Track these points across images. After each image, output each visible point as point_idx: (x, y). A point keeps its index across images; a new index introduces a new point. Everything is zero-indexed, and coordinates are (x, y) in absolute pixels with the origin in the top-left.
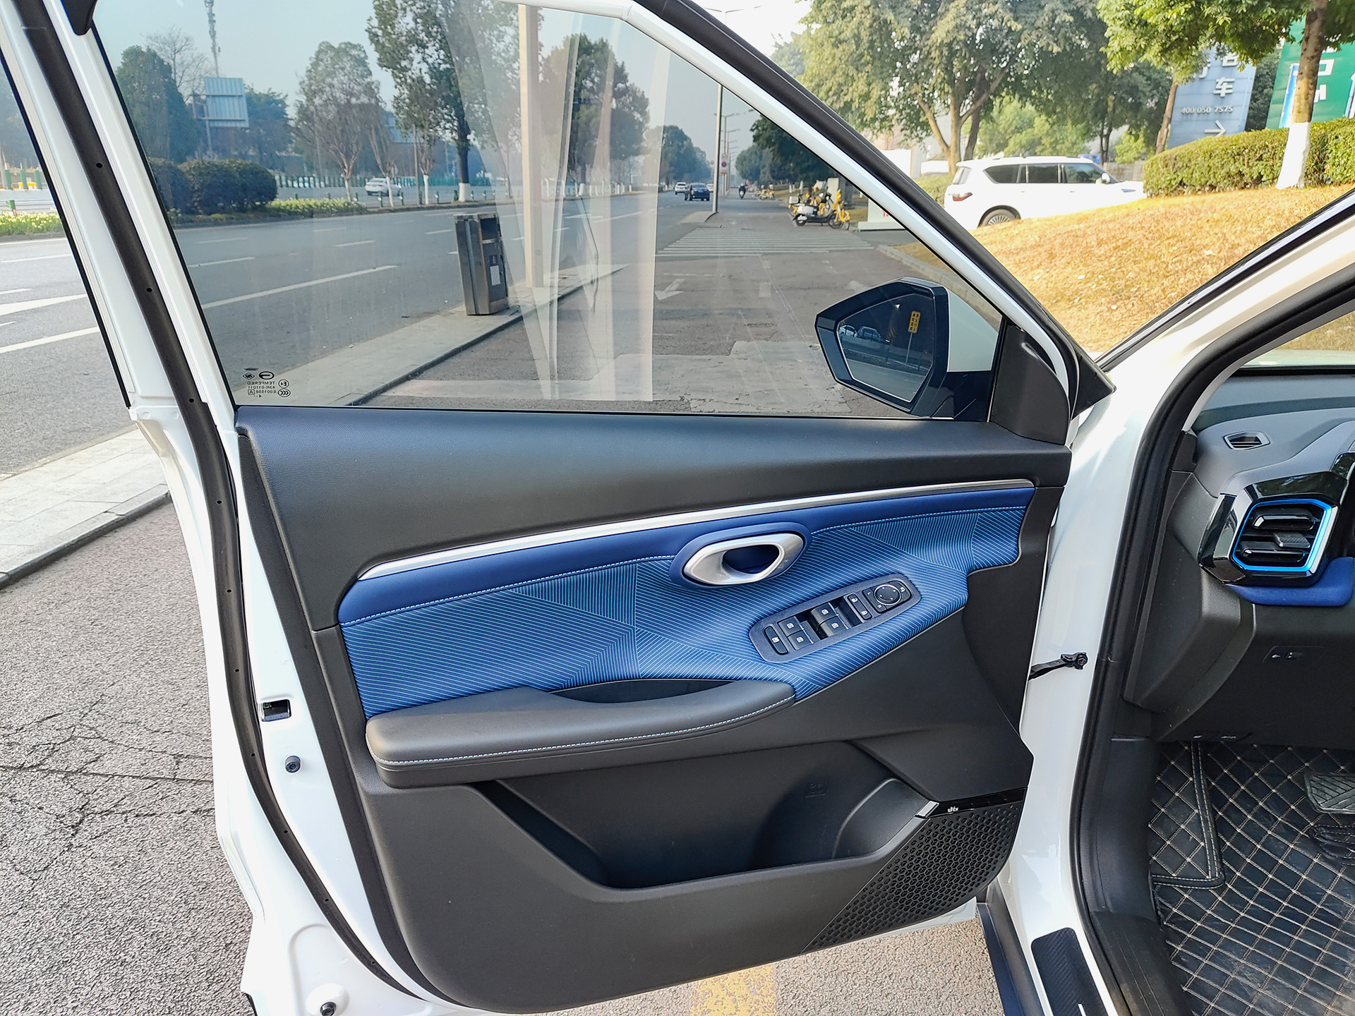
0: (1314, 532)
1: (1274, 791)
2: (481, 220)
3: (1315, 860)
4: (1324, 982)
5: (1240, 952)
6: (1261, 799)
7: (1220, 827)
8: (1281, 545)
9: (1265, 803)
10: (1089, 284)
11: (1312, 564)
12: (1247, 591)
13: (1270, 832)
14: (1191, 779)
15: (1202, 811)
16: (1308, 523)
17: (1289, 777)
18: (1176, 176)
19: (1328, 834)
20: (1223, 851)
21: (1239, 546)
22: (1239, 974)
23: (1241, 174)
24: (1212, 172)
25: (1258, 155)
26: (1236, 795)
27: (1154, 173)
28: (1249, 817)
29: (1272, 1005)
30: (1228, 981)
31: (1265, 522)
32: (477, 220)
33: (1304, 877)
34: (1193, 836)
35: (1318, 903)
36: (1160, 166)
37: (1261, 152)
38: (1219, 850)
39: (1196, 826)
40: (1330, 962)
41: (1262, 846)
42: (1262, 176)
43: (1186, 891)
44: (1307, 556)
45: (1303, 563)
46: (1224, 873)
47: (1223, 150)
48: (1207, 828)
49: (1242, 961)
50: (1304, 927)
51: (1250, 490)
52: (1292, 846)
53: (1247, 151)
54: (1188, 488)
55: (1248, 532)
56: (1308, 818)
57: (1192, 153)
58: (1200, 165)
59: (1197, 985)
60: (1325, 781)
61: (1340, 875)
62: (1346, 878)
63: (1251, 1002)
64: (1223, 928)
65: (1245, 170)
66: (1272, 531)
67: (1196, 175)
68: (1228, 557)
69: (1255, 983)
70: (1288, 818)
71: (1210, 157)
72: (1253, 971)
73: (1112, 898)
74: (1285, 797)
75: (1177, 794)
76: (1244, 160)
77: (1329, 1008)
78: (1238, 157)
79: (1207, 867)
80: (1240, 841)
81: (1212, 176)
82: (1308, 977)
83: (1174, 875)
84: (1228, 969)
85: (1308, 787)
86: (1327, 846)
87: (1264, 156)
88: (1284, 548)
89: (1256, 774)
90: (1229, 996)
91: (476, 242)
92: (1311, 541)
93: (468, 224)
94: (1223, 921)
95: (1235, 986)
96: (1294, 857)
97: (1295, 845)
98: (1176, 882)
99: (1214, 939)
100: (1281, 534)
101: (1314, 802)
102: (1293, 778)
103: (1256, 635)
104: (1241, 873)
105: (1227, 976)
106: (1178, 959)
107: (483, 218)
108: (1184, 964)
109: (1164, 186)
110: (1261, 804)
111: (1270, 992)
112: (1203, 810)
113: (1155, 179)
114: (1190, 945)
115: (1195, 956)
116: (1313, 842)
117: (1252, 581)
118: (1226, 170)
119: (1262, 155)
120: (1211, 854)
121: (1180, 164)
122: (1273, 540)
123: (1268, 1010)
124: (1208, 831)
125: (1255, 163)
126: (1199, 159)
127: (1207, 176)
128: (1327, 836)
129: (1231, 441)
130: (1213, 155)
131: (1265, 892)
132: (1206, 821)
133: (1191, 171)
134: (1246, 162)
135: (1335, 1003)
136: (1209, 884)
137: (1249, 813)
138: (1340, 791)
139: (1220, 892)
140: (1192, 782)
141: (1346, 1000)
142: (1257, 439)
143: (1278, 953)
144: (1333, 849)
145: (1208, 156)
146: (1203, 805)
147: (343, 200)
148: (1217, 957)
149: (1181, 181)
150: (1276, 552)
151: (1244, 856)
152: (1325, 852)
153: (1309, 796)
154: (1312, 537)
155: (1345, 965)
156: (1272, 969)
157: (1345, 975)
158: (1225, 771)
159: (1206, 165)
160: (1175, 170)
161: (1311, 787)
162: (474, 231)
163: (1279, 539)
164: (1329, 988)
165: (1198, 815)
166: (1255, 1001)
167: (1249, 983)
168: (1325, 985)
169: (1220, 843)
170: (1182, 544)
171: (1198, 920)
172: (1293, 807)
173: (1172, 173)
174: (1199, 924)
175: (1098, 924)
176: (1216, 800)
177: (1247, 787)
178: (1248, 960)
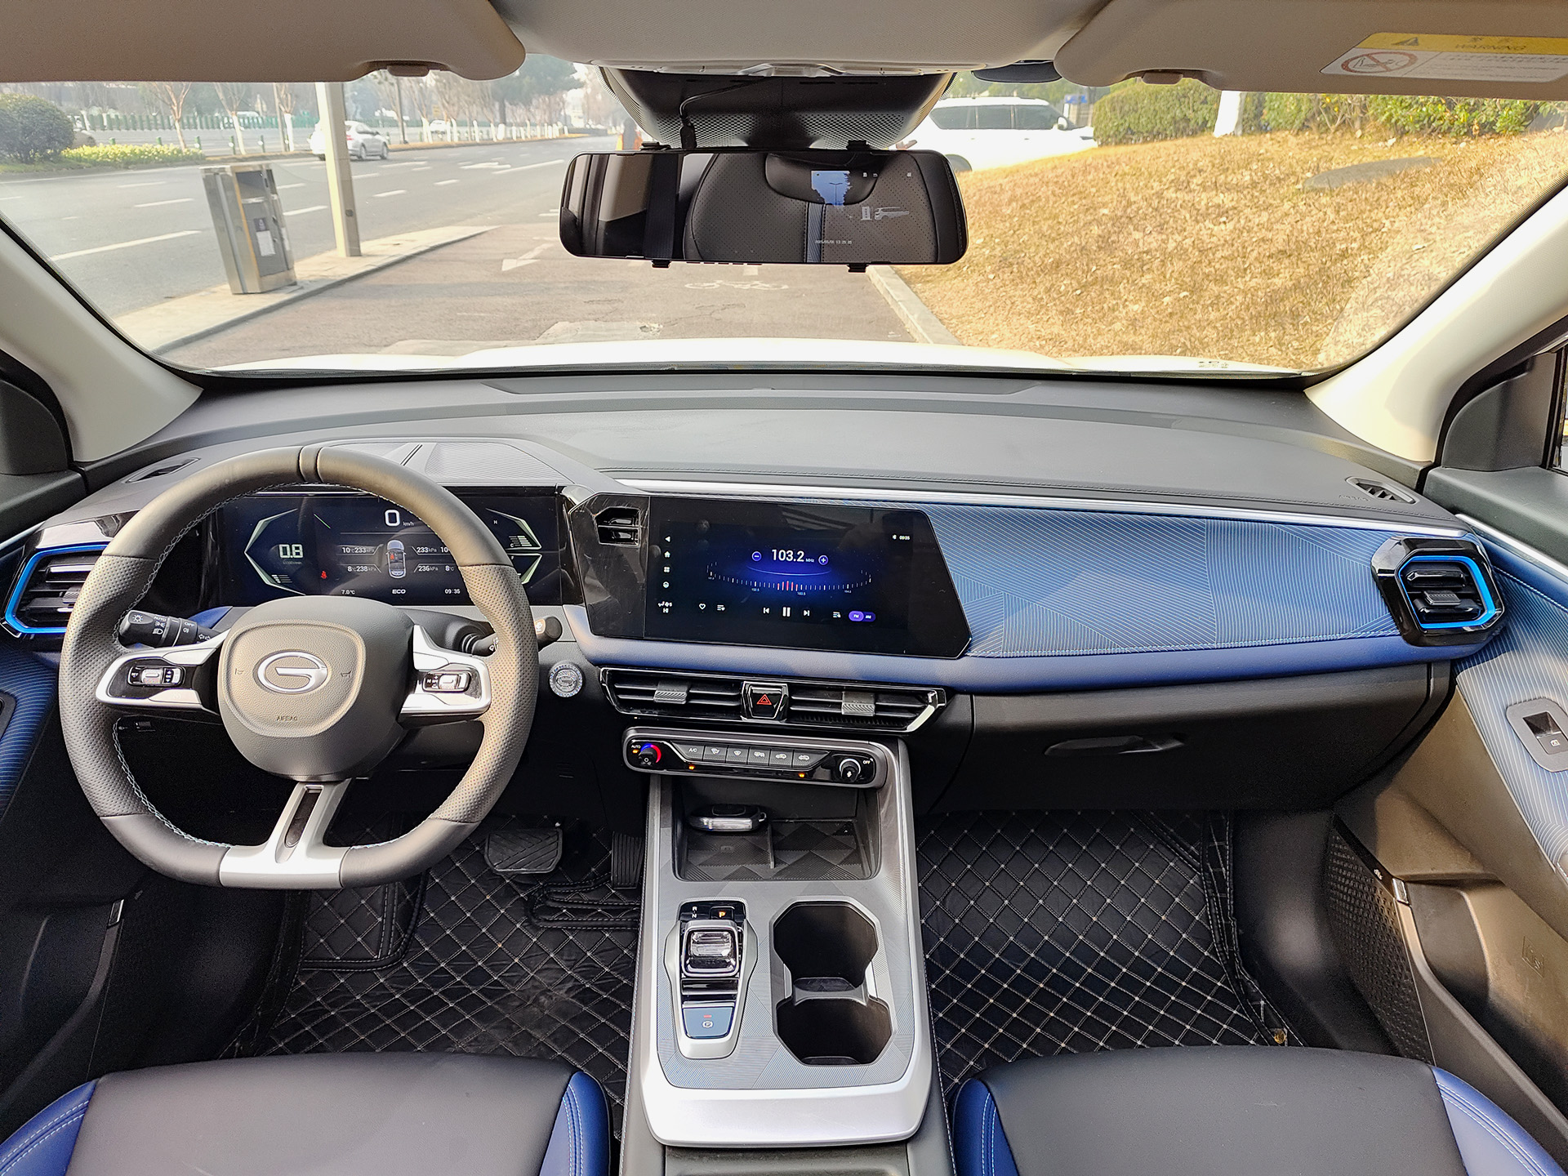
2: (237, 174)
10: (984, 250)
13: (488, 897)
18: (1123, 121)
23: (1187, 120)
24: (1158, 117)
25: (1202, 98)
27: (1102, 118)
32: (230, 174)
34: (370, 912)
36: (1107, 109)
37: (1205, 94)
42: (1207, 121)
47: (1168, 91)
53: (1192, 92)
57: (1138, 93)
58: (1147, 108)
65: (1190, 114)
67: (1143, 120)
71: (1156, 98)
76: (1189, 103)
78: (1183, 99)
81: (1158, 121)
87: (1209, 98)
91: (233, 202)
93: (219, 178)
98: (338, 966)
107: (239, 171)
109: (1112, 133)
113: (1103, 125)
118: (1172, 114)
119: (1206, 97)
121: (1126, 108)
125: (1200, 107)
126: (1145, 101)
127: (1153, 121)
130: (1159, 97)
133: (1137, 116)
134: (1191, 105)
136: (375, 965)
145: (1153, 97)
147: (172, 147)
149: (1129, 128)
159: (1152, 108)
160: (1122, 115)
162: (228, 187)
173: (1119, 118)
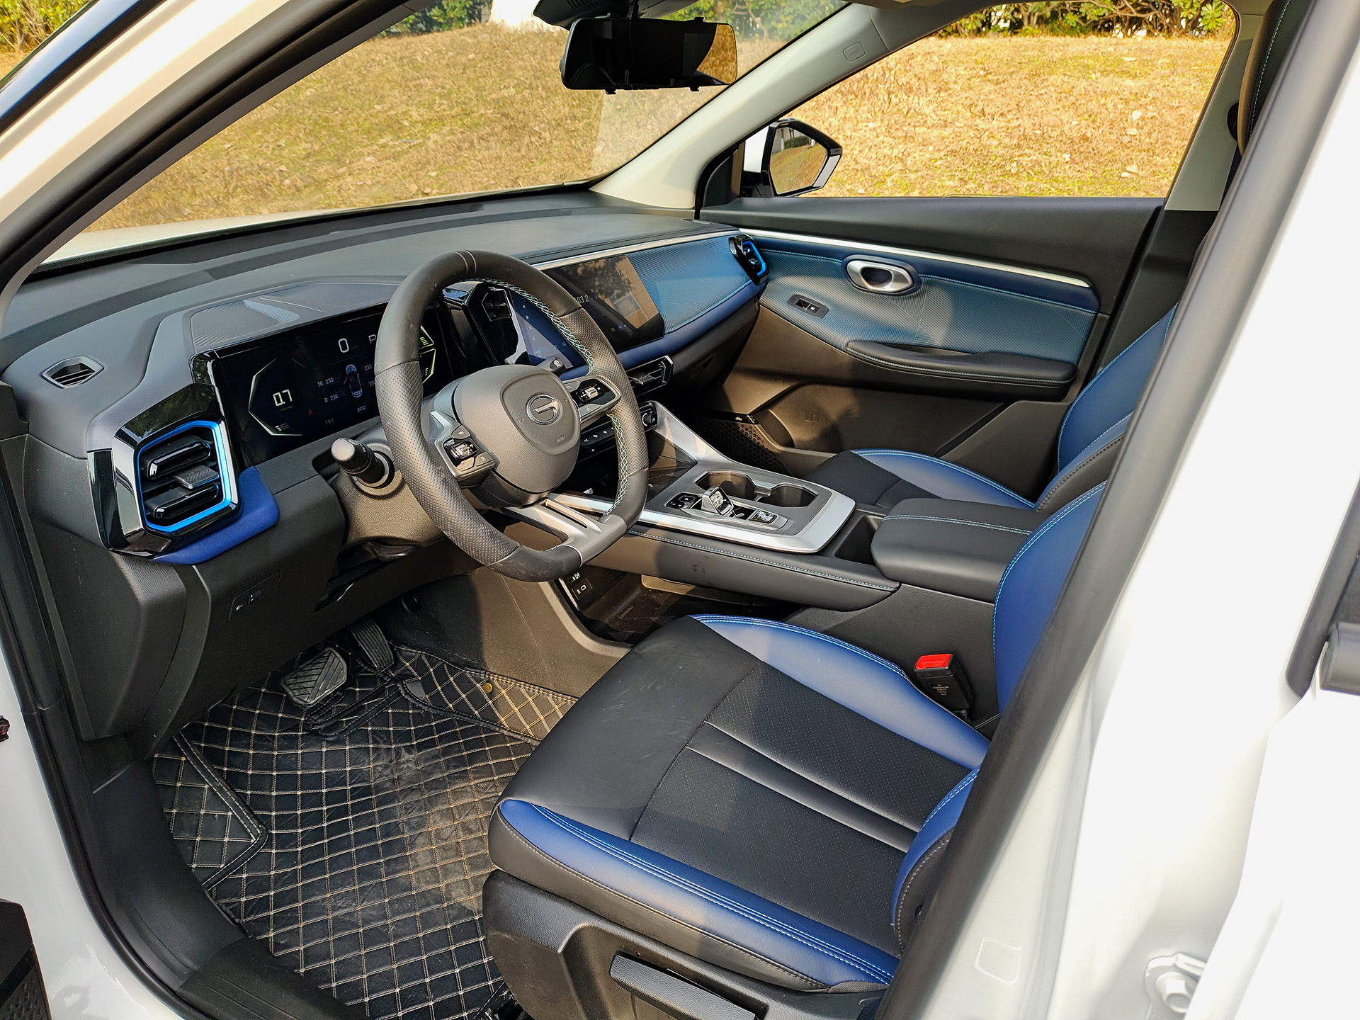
0: (214, 457)
1: (257, 712)
3: (324, 750)
4: (394, 854)
5: (320, 887)
6: (251, 728)
7: (234, 781)
8: (190, 487)
9: (257, 729)
11: (230, 494)
12: (181, 555)
13: (276, 753)
14: (184, 759)
15: (211, 782)
16: (202, 450)
17: (263, 690)
19: (318, 719)
20: (248, 803)
21: (148, 508)
22: (334, 909)
26: (228, 741)
28: (251, 752)
29: (374, 913)
30: (330, 925)
31: (160, 466)
33: (324, 771)
34: (217, 814)
35: (346, 785)
38: (244, 804)
39: (215, 800)
40: (387, 831)
41: (277, 770)
43: (240, 871)
44: (220, 486)
45: (220, 497)
46: (262, 824)
48: (225, 795)
49: (329, 895)
50: (351, 817)
51: (121, 435)
52: (300, 752)
54: (34, 457)
55: (149, 486)
56: (296, 716)
59: (310, 956)
60: (299, 677)
61: (347, 748)
62: (353, 747)
63: (358, 927)
64: (293, 877)
66: (171, 476)
68: (142, 527)
69: (351, 905)
70: (282, 728)
72: (342, 896)
73: (187, 955)
74: (269, 711)
75: (179, 784)
77: (411, 873)
79: (247, 832)
80: (259, 782)
82: (382, 861)
83: (222, 866)
84: (322, 914)
85: (290, 693)
86: (326, 729)
88: (196, 489)
89: (234, 707)
90: (339, 939)
92: (216, 468)
94: (289, 870)
95: (340, 924)
96: (308, 761)
97: (302, 748)
98: (227, 871)
99: (292, 897)
100: (183, 474)
101: (301, 702)
102: (267, 688)
103: (212, 597)
104: (276, 811)
105: (325, 921)
106: (278, 947)
108: (286, 946)
110: (253, 732)
111: (365, 903)
112: (212, 780)
114: (280, 920)
115: (289, 928)
116: (314, 736)
117: (180, 541)
120: (243, 817)
122: (178, 484)
123: (373, 921)
124: (228, 797)
128: (319, 721)
129: (53, 377)
131: (305, 811)
132: (220, 789)
135: (412, 864)
136: (258, 846)
137: (249, 748)
138: (315, 678)
139: (269, 845)
140: (187, 761)
141: (416, 854)
142: (82, 366)
143: (348, 859)
144: (329, 729)
146: (209, 776)
148: (308, 911)
150: (188, 497)
151: (268, 793)
152: (326, 736)
153: (295, 699)
154: (213, 464)
155: (397, 824)
156: (354, 880)
157: (403, 833)
158: (206, 724)
161: (292, 690)
163: (184, 481)
164: (400, 855)
165: (210, 789)
166: (360, 922)
167: (346, 911)
168: (396, 856)
169: (241, 798)
170: (66, 530)
171: (268, 889)
172: (280, 715)
174: (272, 893)
175: (192, 996)
176: (214, 757)
177: (233, 726)
178: (332, 889)
